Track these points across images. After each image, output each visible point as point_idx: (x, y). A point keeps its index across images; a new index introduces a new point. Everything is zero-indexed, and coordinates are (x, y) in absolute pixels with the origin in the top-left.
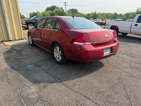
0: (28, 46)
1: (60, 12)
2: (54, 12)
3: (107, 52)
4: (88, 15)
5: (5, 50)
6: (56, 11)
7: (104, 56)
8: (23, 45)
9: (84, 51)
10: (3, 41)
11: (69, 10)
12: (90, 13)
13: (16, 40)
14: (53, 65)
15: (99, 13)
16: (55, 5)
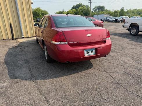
0: (34, 43)
1: (84, 10)
2: (79, 10)
3: (90, 53)
4: (116, 12)
5: (13, 46)
6: (80, 10)
7: (84, 57)
8: (31, 42)
9: (60, 51)
10: (17, 38)
11: (96, 7)
12: (118, 10)
13: (28, 37)
14: (41, 63)
15: (130, 9)
16: (81, 3)
